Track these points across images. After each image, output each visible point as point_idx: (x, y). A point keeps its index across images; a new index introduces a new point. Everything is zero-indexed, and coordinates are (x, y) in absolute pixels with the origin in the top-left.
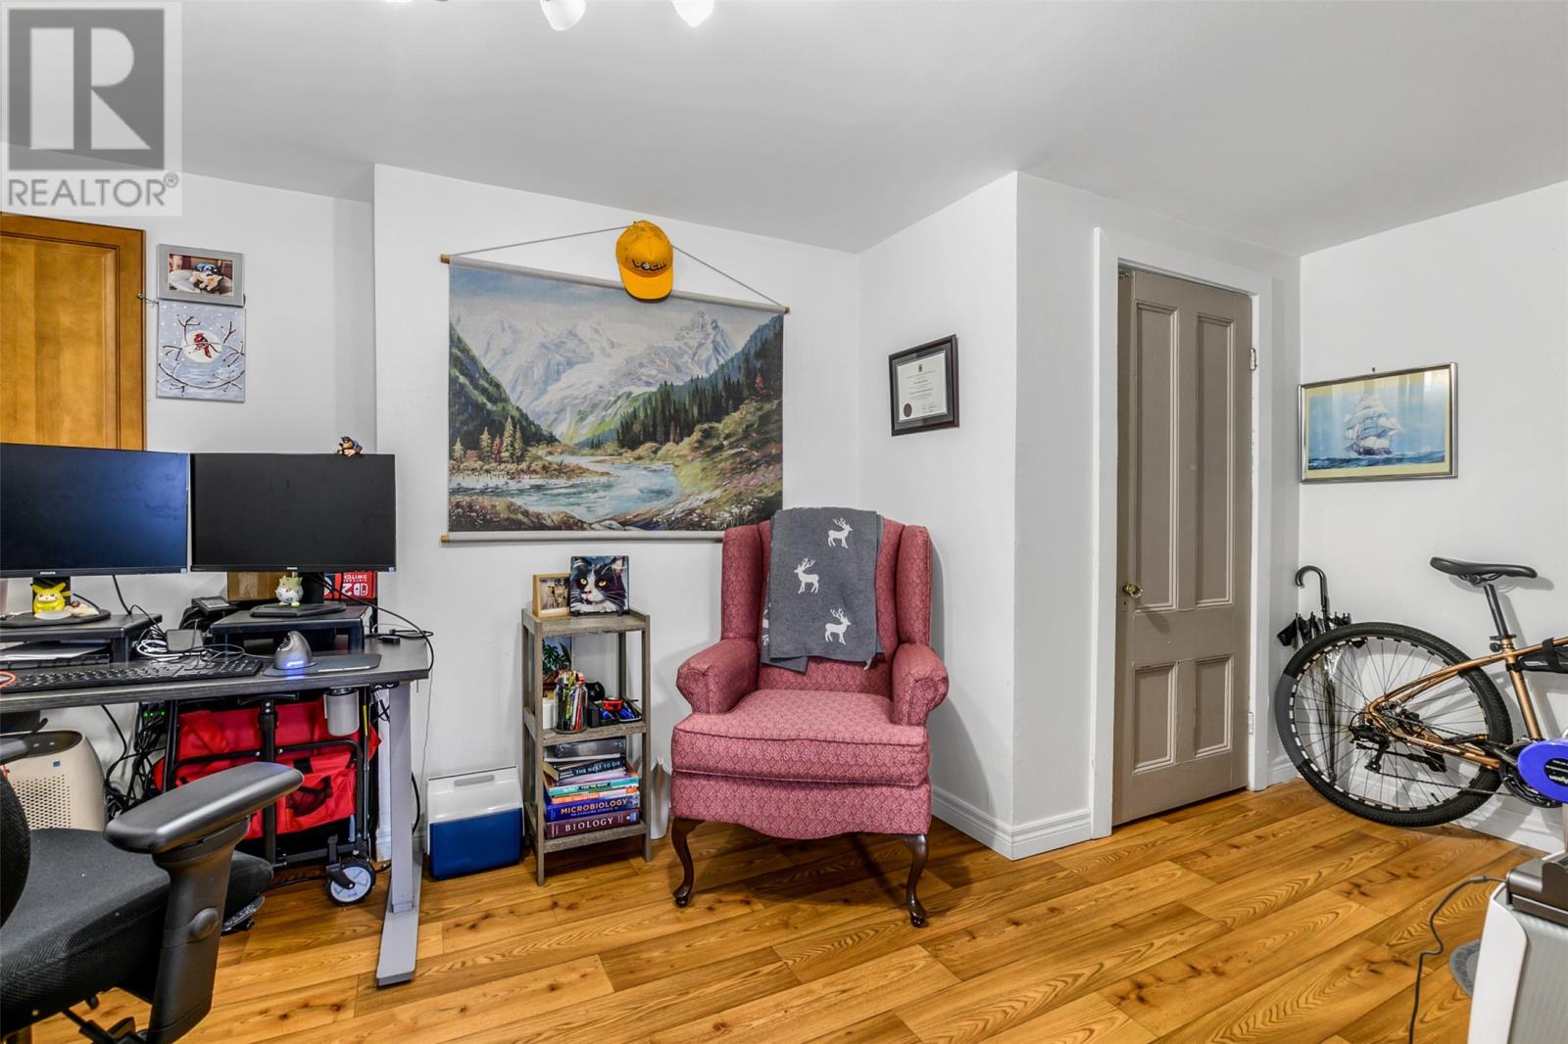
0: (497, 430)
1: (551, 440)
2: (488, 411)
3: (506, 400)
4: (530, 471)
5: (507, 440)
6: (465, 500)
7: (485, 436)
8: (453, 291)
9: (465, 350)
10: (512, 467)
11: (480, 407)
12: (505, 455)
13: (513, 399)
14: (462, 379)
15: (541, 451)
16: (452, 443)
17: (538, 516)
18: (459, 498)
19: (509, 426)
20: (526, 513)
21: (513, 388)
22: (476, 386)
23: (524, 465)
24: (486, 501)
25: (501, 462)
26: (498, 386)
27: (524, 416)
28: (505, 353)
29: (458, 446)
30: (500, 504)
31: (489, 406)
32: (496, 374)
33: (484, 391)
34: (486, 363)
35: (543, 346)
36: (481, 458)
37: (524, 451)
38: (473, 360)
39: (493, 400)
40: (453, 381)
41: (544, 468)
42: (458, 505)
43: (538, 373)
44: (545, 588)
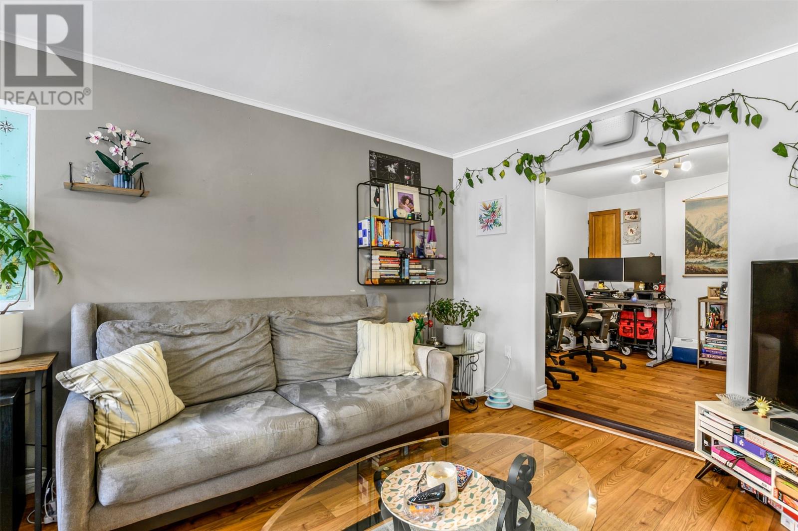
0: (700, 245)
1: (718, 247)
2: (697, 241)
3: (703, 237)
4: (711, 257)
5: (703, 248)
6: (689, 265)
7: (696, 248)
8: (687, 209)
9: (690, 225)
10: (705, 256)
11: (694, 240)
12: (702, 252)
13: (705, 236)
14: (689, 233)
15: (715, 250)
16: (686, 250)
17: (713, 270)
18: (688, 265)
19: (704, 244)
20: (709, 269)
21: (705, 233)
22: (693, 234)
23: (709, 255)
24: (696, 266)
25: (701, 254)
26: (700, 233)
27: (709, 241)
28: (702, 223)
29: (688, 251)
30: (701, 266)
31: (697, 239)
32: (699, 230)
33: (696, 235)
34: (696, 227)
35: (716, 219)
36: (695, 254)
37: (709, 251)
38: (693, 227)
39: (699, 237)
40: (686, 233)
41: (716, 255)
42: (688, 267)
43: (714, 227)
44: (713, 291)
